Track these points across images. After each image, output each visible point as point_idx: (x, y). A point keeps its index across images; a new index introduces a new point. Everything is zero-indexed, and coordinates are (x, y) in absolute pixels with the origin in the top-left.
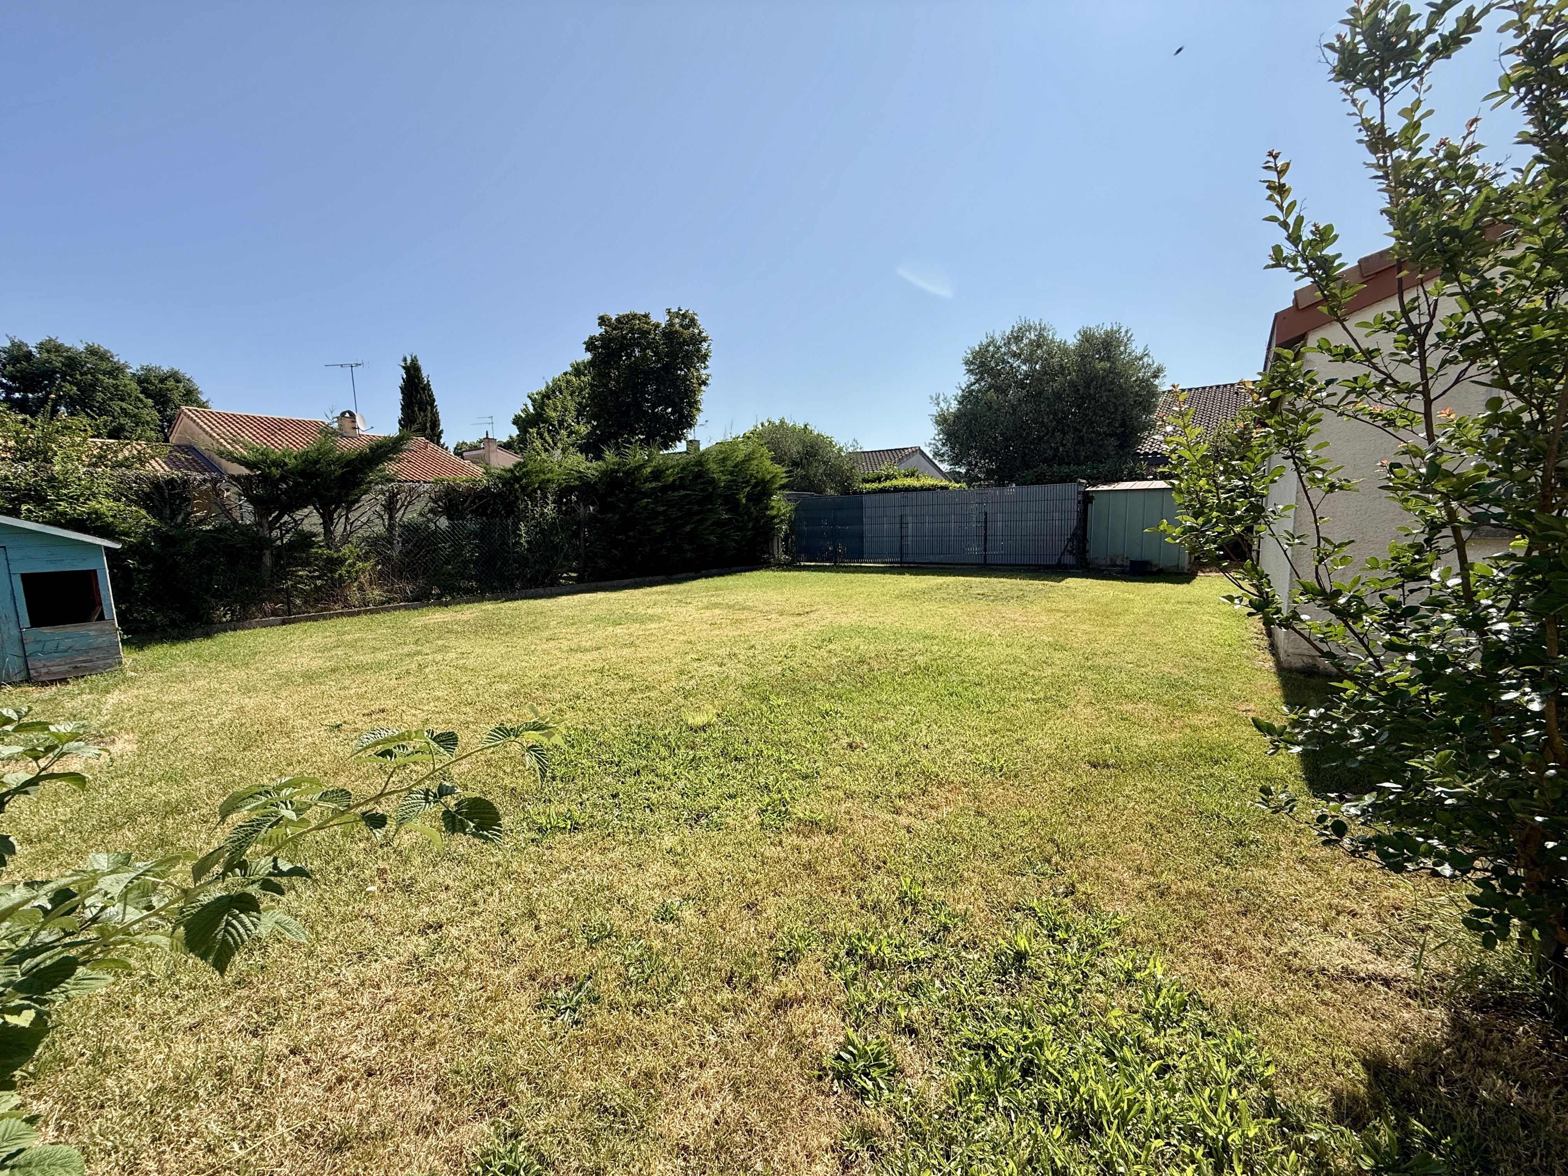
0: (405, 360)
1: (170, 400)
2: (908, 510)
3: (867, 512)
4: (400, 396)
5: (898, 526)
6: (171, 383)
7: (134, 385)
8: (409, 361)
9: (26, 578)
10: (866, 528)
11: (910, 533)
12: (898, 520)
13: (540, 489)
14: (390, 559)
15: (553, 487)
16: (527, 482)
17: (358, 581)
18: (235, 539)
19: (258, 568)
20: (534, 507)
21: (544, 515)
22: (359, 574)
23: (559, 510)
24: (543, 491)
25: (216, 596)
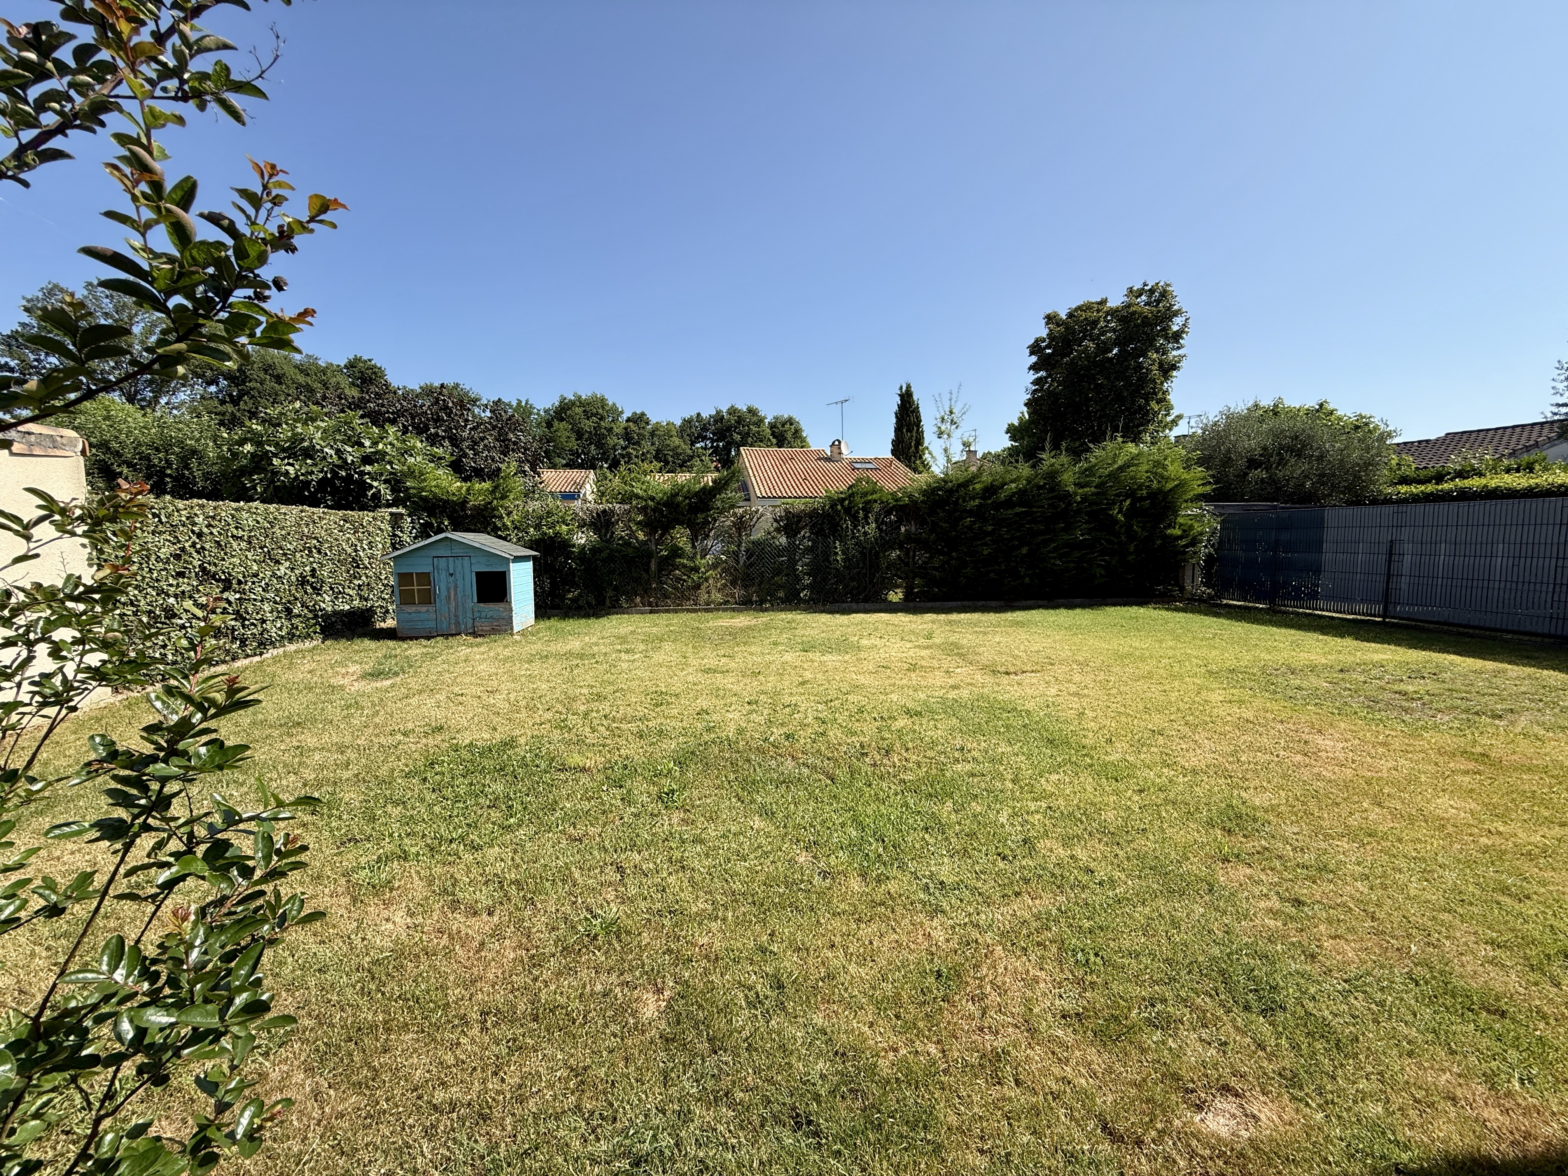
0: (901, 388)
1: (786, 439)
2: (1405, 534)
3: (1330, 535)
4: (894, 420)
5: (1383, 558)
6: (787, 426)
7: (768, 431)
8: (904, 389)
9: (479, 575)
10: (1327, 557)
11: (1406, 570)
12: (1384, 549)
13: (863, 509)
14: (736, 569)
15: (877, 507)
16: (850, 503)
17: (706, 584)
18: (630, 550)
19: (647, 571)
20: (855, 527)
21: (865, 533)
22: (707, 580)
23: (881, 530)
24: (867, 510)
25: (616, 589)
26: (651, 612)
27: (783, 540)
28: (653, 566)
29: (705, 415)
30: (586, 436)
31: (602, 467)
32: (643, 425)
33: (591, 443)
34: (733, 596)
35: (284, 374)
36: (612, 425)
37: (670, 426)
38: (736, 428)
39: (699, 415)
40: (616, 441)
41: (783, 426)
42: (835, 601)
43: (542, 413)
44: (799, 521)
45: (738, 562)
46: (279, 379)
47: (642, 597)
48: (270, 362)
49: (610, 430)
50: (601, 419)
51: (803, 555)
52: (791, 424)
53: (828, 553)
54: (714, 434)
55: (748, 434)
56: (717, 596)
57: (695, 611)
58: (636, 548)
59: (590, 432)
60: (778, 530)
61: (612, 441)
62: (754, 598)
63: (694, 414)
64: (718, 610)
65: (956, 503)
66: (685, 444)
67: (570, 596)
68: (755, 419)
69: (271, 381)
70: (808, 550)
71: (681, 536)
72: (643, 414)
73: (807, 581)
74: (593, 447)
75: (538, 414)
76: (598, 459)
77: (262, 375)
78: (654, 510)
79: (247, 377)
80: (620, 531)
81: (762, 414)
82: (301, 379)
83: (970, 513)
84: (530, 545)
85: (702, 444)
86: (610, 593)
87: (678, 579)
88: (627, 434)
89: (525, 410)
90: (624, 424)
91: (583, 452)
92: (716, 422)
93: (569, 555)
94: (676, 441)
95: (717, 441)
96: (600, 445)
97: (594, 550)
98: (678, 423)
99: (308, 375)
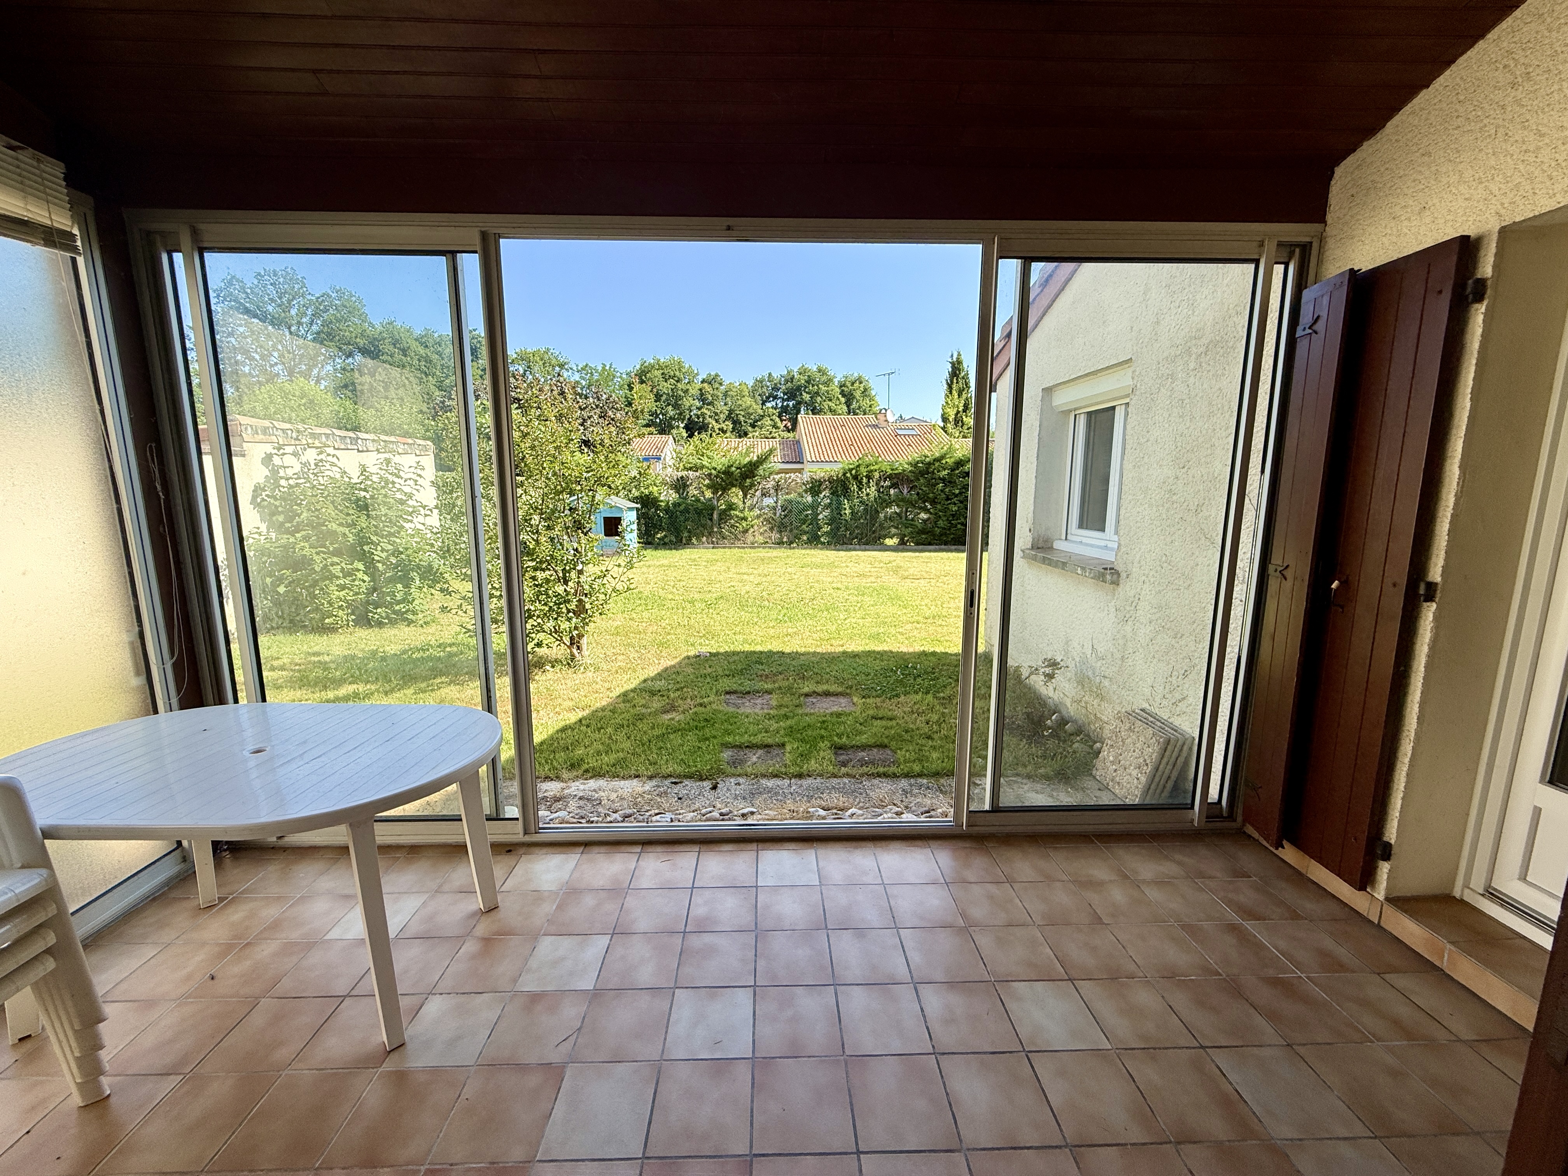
6: (857, 384)
7: (837, 390)
9: (605, 518)
13: (867, 476)
14: (773, 519)
15: (877, 475)
16: (857, 472)
17: (752, 530)
18: (699, 505)
19: (711, 520)
20: (860, 489)
21: (868, 495)
22: (752, 526)
23: (879, 491)
24: (869, 477)
25: (689, 532)
26: (713, 548)
27: (809, 499)
28: (715, 516)
29: (776, 375)
30: (664, 398)
31: (678, 427)
32: (717, 385)
33: (669, 405)
34: (770, 538)
35: (409, 348)
36: (688, 387)
37: (743, 386)
38: (806, 387)
39: (770, 374)
40: (692, 402)
41: (853, 384)
42: (844, 543)
43: (624, 376)
44: (820, 485)
45: (775, 514)
46: (404, 352)
47: (707, 538)
48: (398, 337)
49: (686, 391)
50: (678, 381)
51: (823, 509)
52: (861, 383)
53: (839, 508)
54: (784, 394)
55: (817, 393)
56: (761, 539)
57: (744, 548)
58: (703, 503)
59: (668, 394)
60: (806, 491)
61: (687, 402)
62: (785, 540)
63: (766, 374)
64: (759, 547)
65: (933, 473)
66: (757, 404)
67: (659, 536)
68: (824, 378)
69: (399, 354)
70: (827, 507)
71: (735, 495)
72: (717, 375)
73: (826, 529)
74: (670, 408)
75: (621, 377)
76: (674, 419)
77: (391, 348)
78: (717, 476)
79: (380, 351)
80: (693, 491)
81: (831, 373)
82: (422, 351)
83: (943, 480)
84: (634, 500)
85: (774, 403)
86: (686, 534)
87: (733, 526)
88: (702, 394)
89: (608, 375)
90: (699, 385)
91: (661, 412)
92: (787, 381)
93: (658, 508)
94: (748, 401)
95: (788, 400)
96: (676, 406)
97: (676, 505)
98: (751, 383)
99: (427, 346)
